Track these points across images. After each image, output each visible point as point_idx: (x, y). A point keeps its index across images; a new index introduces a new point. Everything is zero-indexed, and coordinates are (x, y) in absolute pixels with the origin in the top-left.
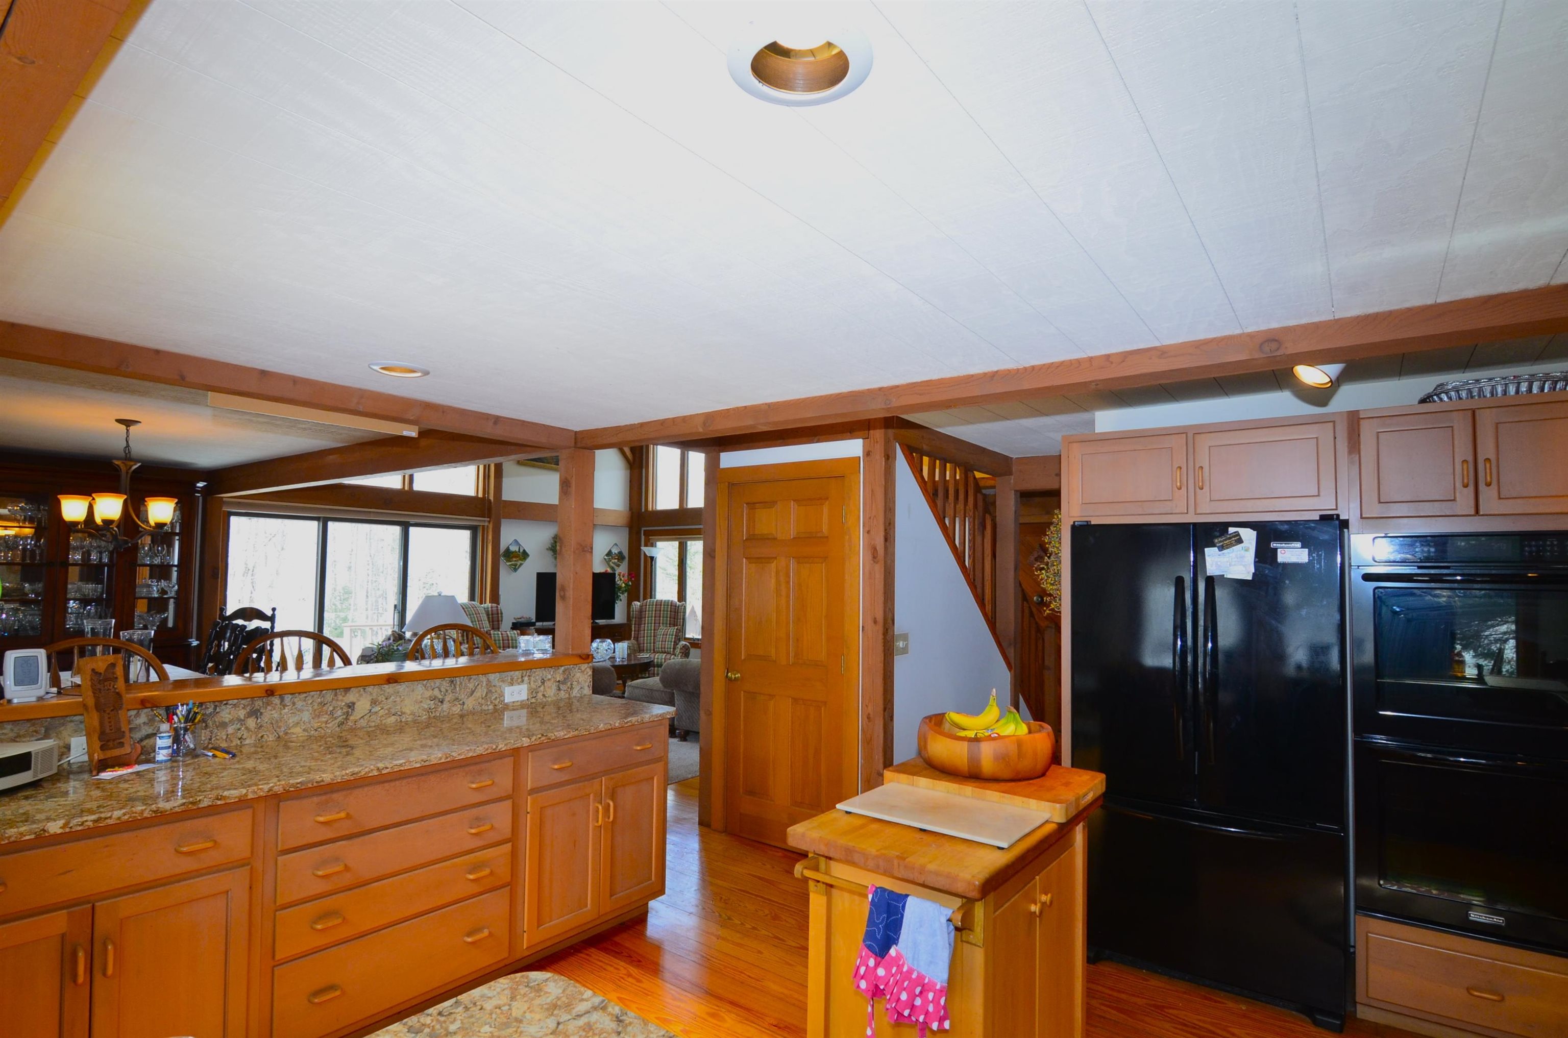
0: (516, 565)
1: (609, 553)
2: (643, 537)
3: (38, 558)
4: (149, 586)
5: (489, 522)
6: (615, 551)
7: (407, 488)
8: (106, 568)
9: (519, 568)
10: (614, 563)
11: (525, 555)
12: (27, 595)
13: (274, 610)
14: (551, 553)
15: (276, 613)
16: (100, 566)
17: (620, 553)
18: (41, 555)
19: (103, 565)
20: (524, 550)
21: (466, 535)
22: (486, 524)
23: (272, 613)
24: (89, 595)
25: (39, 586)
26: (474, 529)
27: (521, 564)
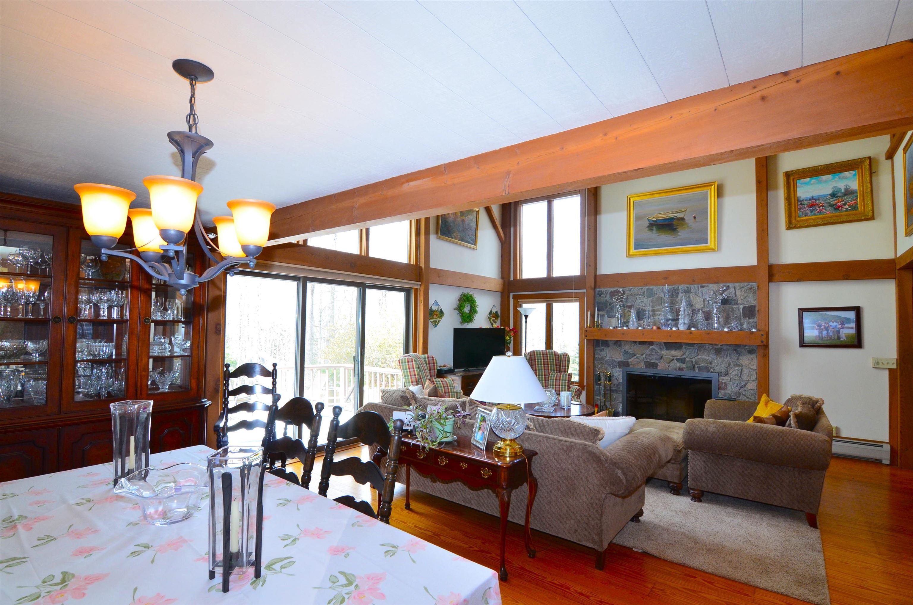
0: (436, 322)
1: (491, 313)
2: (512, 301)
3: (42, 313)
4: (161, 344)
5: (421, 285)
6: (494, 311)
7: (364, 254)
8: (115, 325)
9: (438, 324)
10: (493, 320)
11: (441, 313)
12: (31, 354)
13: (275, 365)
14: (457, 312)
15: (277, 368)
16: (110, 322)
17: (496, 312)
18: (45, 309)
19: (112, 322)
20: (441, 310)
21: (401, 296)
22: (419, 287)
23: (273, 368)
24: (99, 354)
25: (44, 344)
26: (407, 291)
27: (439, 321)
